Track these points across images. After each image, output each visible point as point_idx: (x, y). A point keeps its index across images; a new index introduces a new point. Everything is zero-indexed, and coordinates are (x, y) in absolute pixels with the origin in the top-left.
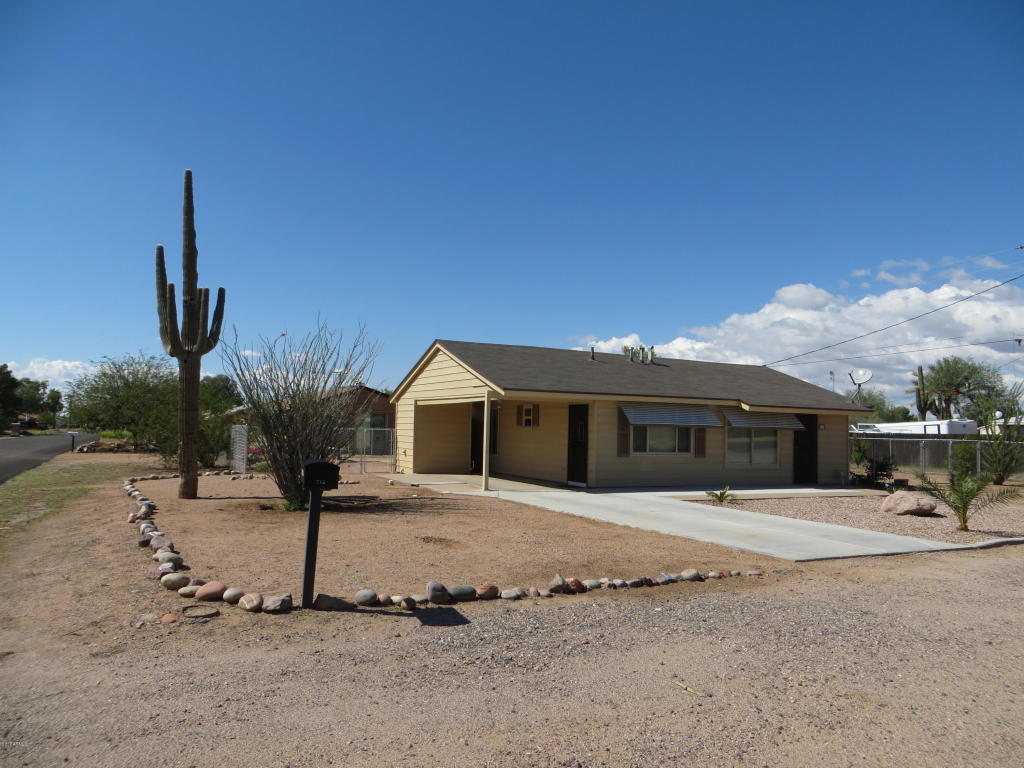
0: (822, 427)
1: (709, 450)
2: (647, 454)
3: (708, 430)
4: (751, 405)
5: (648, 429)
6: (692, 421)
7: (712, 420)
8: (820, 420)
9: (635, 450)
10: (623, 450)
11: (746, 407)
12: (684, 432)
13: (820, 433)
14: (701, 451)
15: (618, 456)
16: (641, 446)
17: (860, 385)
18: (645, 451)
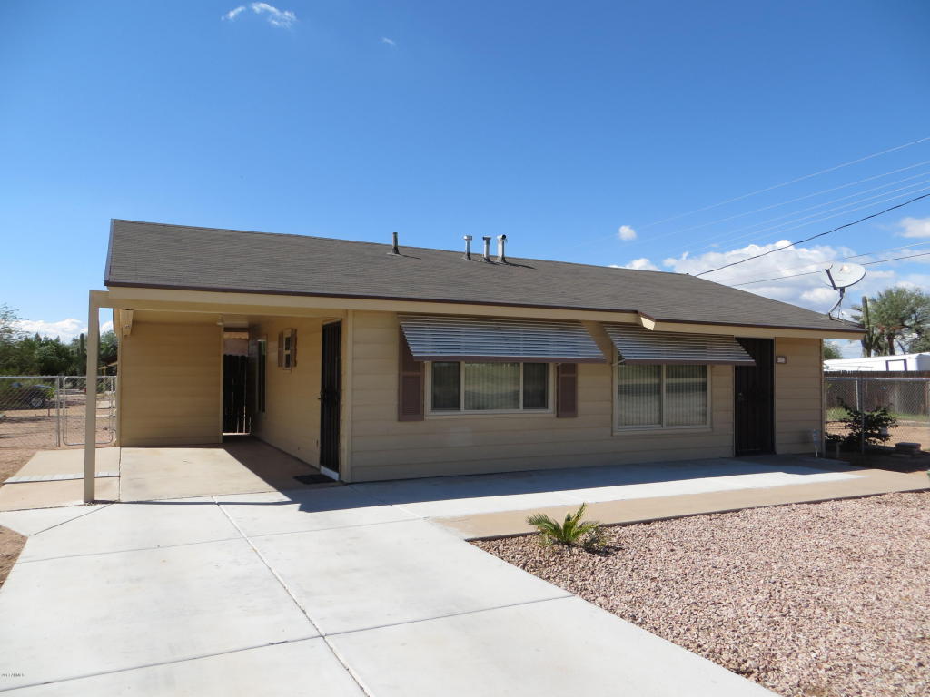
0: (781, 360)
1: (582, 405)
2: (463, 413)
3: (581, 367)
4: (657, 321)
5: (464, 365)
6: (552, 349)
7: (587, 348)
8: (777, 350)
9: (437, 405)
10: (409, 407)
11: (649, 324)
12: (535, 371)
13: (778, 370)
14: (568, 406)
15: (399, 420)
16: (448, 400)
17: (842, 289)
18: (456, 406)
